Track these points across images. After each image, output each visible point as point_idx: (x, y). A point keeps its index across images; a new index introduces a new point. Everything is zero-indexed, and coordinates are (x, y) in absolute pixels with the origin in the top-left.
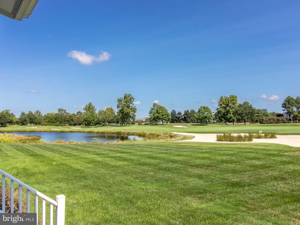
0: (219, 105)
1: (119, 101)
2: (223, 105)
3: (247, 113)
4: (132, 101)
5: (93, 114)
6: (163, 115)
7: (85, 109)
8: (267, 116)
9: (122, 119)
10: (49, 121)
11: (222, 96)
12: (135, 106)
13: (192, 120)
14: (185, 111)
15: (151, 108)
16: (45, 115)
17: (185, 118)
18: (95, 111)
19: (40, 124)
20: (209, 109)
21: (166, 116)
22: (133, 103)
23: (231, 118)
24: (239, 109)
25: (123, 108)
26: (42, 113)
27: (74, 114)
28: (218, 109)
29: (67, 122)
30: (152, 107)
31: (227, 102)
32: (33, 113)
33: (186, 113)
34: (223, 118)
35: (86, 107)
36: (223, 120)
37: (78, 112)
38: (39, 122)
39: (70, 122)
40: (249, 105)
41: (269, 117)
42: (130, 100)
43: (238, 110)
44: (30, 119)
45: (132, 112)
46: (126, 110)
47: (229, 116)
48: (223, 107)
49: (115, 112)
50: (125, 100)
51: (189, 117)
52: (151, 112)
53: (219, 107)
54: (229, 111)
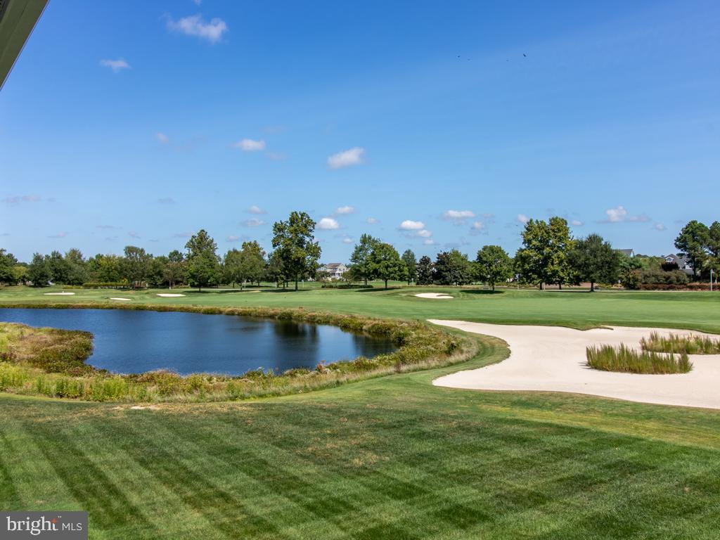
0: (524, 243)
1: (278, 229)
2: (534, 242)
3: (600, 264)
4: (311, 231)
5: (211, 258)
6: (387, 267)
7: (191, 245)
8: (640, 267)
9: (286, 274)
10: (102, 277)
11: (531, 220)
12: (317, 243)
13: (457, 277)
14: (438, 255)
15: (356, 248)
16: (91, 259)
17: (440, 271)
18: (214, 250)
19: (81, 284)
20: (503, 252)
21: (397, 269)
22: (312, 234)
23: (555, 273)
24: (578, 254)
25: (289, 247)
26: (84, 256)
27: (162, 259)
28: (521, 250)
29: (148, 280)
30: (359, 244)
31: (545, 234)
32: (64, 256)
33: (443, 260)
34: (534, 272)
35: (192, 241)
36: (534, 279)
37: (172, 251)
38: (77, 279)
39: (154, 279)
40: (603, 243)
41: (643, 270)
42: (306, 226)
43: (576, 256)
44: (56, 271)
45: (309, 258)
46: (296, 252)
47: (549, 269)
48: (534, 245)
49: (264, 253)
50: (292, 228)
51: (449, 271)
52: (356, 258)
53: (524, 247)
54: (550, 257)
